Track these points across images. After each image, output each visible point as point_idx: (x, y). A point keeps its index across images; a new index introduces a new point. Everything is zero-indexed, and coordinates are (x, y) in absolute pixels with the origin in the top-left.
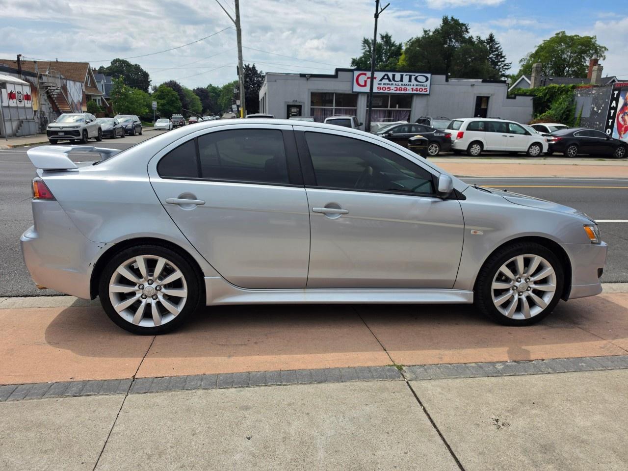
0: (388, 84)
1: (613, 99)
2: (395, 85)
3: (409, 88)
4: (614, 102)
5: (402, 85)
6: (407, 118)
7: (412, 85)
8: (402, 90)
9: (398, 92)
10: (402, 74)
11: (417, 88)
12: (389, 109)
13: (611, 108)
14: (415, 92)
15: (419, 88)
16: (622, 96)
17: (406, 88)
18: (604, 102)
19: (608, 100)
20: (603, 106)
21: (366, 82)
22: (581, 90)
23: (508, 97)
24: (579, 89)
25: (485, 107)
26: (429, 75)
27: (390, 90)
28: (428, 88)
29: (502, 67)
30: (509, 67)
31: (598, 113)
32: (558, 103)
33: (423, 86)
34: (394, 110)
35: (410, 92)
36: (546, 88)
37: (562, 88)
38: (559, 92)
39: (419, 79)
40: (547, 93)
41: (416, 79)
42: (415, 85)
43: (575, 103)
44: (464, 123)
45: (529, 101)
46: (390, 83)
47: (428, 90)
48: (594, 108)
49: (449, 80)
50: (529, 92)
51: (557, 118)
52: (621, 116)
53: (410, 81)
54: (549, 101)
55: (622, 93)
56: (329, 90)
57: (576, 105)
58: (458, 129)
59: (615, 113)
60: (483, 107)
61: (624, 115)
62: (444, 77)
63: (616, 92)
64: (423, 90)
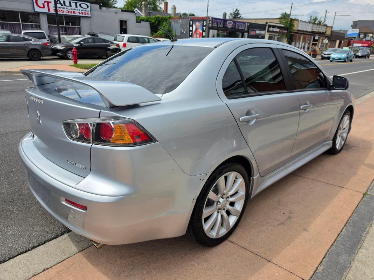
0: (61, 8)
1: (190, 26)
2: (67, 8)
3: (76, 11)
4: (191, 27)
5: (71, 9)
6: (79, 33)
7: (78, 10)
8: (72, 13)
9: (69, 14)
10: (70, 1)
11: (82, 12)
12: (65, 26)
13: (190, 31)
14: (81, 15)
15: (83, 12)
16: (194, 24)
17: (75, 12)
18: (186, 27)
19: (188, 26)
20: (186, 29)
21: (44, 4)
22: (174, 20)
23: (137, 22)
24: (173, 19)
25: (125, 27)
26: (88, 4)
27: (63, 12)
28: (89, 12)
29: (113, 2)
30: (116, 2)
31: (183, 33)
32: (163, 26)
33: (86, 11)
34: (68, 27)
35: (78, 14)
36: (155, 17)
37: (164, 18)
38: (163, 20)
39: (82, 5)
40: (156, 20)
41: (80, 5)
42: (80, 10)
43: (171, 27)
44: (125, 38)
45: (147, 24)
46: (62, 7)
47: (90, 14)
48: (181, 30)
49: (102, 8)
50: (146, 19)
51: (164, 35)
52: (195, 35)
53: (76, 6)
54: (158, 25)
55: (194, 22)
56: (15, 9)
57: (172, 28)
58: (122, 41)
59: (192, 33)
60: (124, 27)
61: (196, 34)
62: (98, 6)
63: (191, 22)
64: (87, 14)
